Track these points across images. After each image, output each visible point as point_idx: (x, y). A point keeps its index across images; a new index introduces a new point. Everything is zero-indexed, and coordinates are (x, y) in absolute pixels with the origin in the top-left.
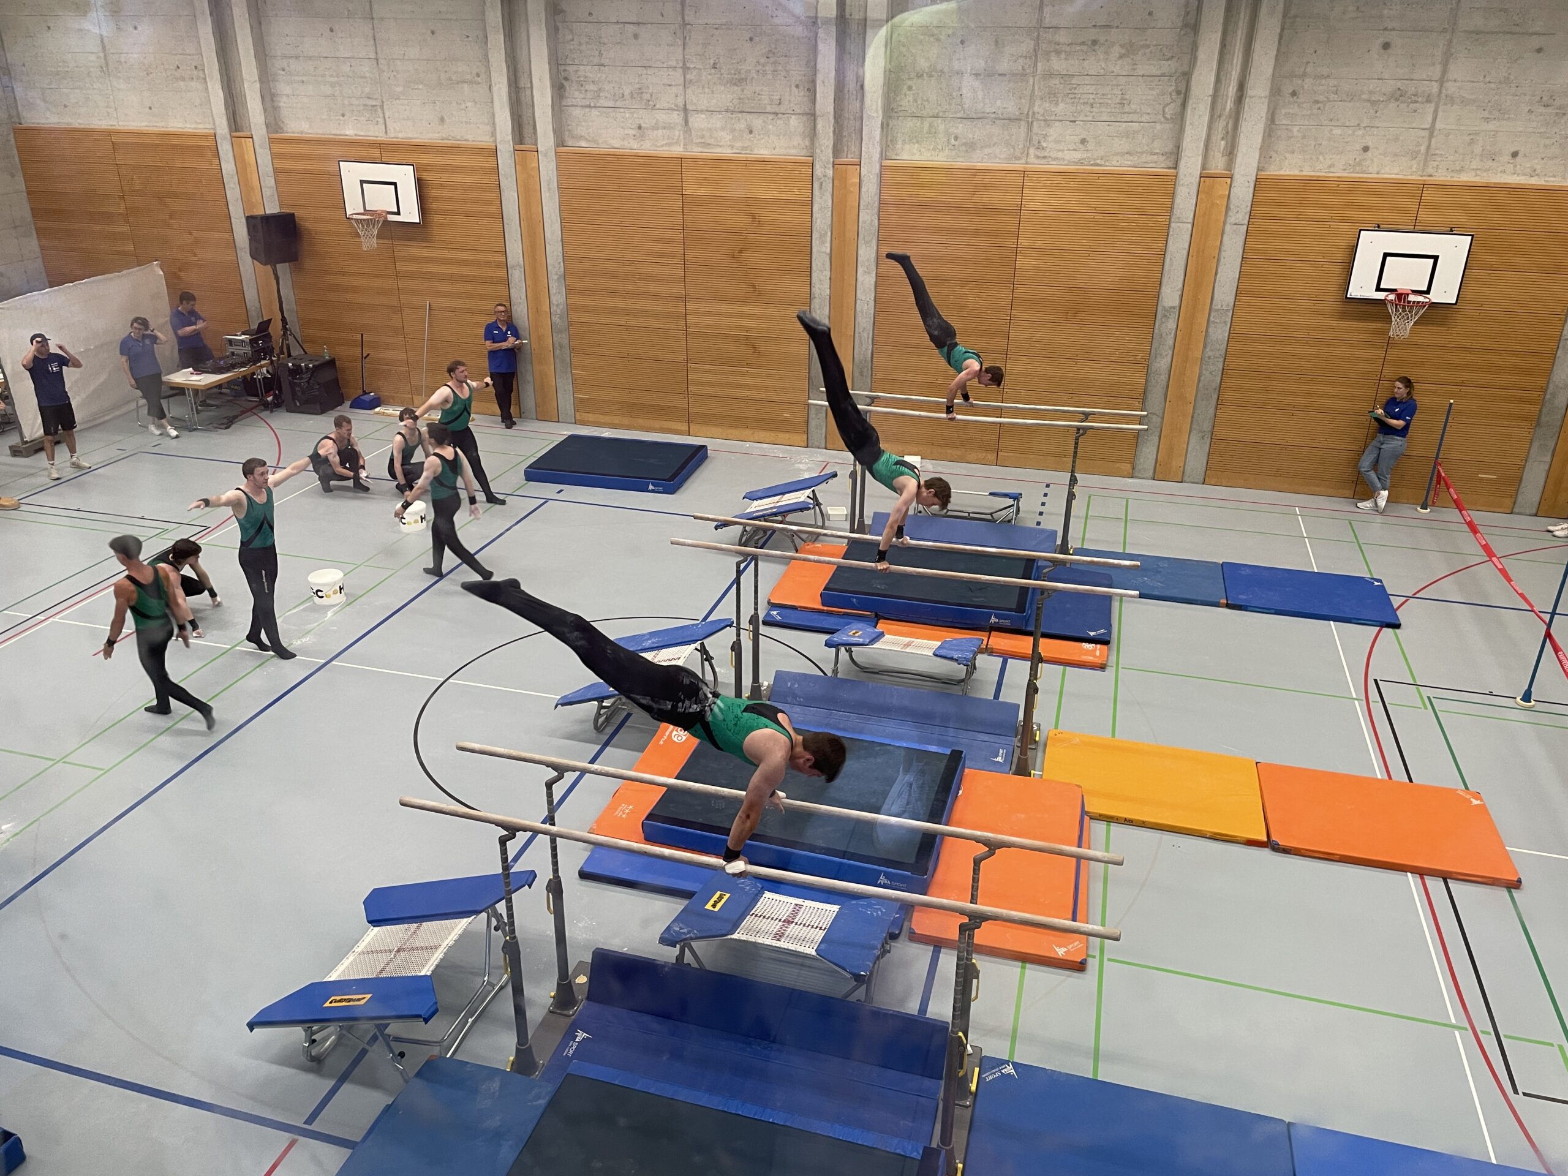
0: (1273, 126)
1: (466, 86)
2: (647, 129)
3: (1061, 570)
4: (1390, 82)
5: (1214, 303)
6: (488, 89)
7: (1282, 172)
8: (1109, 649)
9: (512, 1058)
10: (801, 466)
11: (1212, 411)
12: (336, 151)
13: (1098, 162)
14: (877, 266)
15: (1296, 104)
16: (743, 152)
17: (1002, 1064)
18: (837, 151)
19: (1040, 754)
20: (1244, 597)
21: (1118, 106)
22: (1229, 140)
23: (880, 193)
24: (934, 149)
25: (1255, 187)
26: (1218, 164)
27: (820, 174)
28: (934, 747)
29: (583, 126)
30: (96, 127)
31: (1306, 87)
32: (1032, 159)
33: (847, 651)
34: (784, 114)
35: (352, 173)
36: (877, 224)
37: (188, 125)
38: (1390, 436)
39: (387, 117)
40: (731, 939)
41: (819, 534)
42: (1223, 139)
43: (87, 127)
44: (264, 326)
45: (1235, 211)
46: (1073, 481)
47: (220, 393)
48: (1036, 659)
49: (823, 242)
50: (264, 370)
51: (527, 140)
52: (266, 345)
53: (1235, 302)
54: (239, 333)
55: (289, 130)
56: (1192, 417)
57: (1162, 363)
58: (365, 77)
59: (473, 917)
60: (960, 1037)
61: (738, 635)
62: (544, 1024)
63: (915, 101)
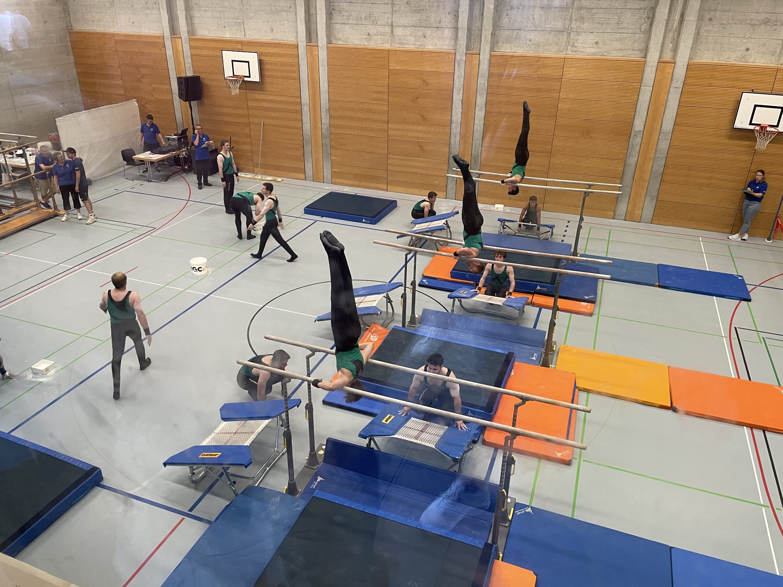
0: (699, 37)
1: (284, 13)
2: (372, 35)
3: (573, 265)
4: (763, 14)
5: (662, 129)
6: (295, 15)
7: (702, 61)
8: (595, 306)
9: (286, 487)
10: (442, 208)
11: (658, 186)
12: (219, 45)
13: (604, 54)
14: (486, 107)
15: (711, 25)
16: (420, 47)
17: (526, 507)
18: (468, 48)
19: (555, 357)
20: (668, 282)
21: (616, 24)
22: (675, 44)
23: (489, 69)
24: (518, 47)
25: (687, 68)
26: (668, 56)
27: (458, 59)
28: (500, 350)
29: (341, 34)
30: (108, 32)
31: (717, 16)
32: (569, 52)
33: (459, 301)
34: (442, 28)
35: (228, 56)
36: (487, 85)
37: (151, 31)
38: (753, 202)
39: (245, 28)
40: (393, 437)
41: (448, 243)
42: (671, 42)
43: (103, 32)
44: (184, 132)
45: (676, 81)
46: (581, 219)
47: (164, 164)
48: (555, 309)
49: (459, 94)
50: (184, 153)
51: (313, 40)
52: (185, 141)
53: (673, 128)
54: (172, 135)
55: (199, 35)
56: (647, 189)
57: (632, 160)
58: (235, 8)
59: (270, 420)
60: (503, 492)
61: (405, 290)
62: (302, 472)
63: (509, 21)
